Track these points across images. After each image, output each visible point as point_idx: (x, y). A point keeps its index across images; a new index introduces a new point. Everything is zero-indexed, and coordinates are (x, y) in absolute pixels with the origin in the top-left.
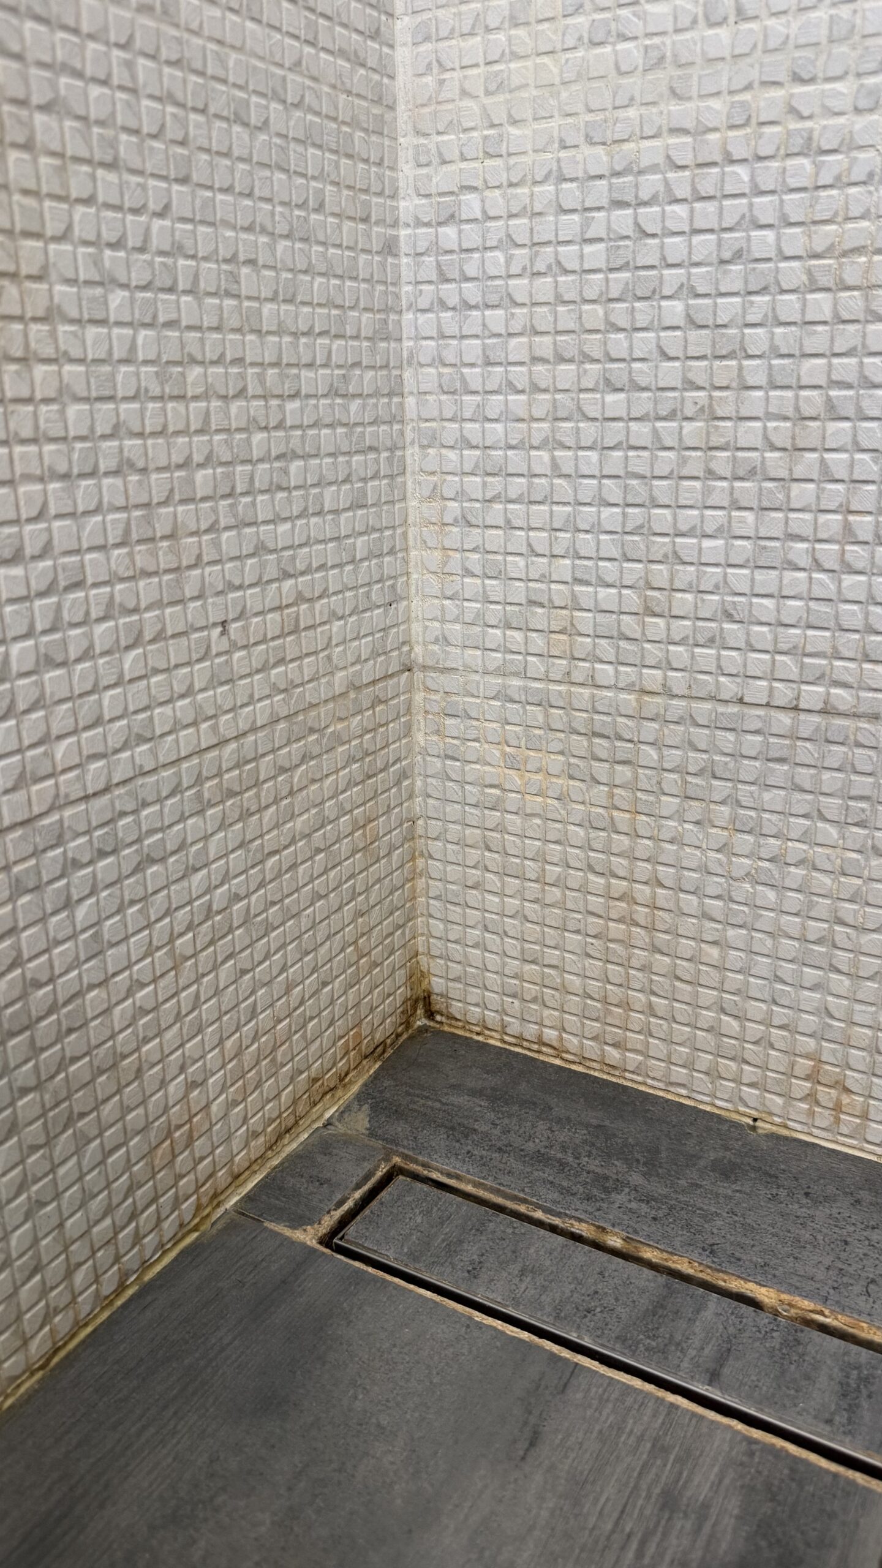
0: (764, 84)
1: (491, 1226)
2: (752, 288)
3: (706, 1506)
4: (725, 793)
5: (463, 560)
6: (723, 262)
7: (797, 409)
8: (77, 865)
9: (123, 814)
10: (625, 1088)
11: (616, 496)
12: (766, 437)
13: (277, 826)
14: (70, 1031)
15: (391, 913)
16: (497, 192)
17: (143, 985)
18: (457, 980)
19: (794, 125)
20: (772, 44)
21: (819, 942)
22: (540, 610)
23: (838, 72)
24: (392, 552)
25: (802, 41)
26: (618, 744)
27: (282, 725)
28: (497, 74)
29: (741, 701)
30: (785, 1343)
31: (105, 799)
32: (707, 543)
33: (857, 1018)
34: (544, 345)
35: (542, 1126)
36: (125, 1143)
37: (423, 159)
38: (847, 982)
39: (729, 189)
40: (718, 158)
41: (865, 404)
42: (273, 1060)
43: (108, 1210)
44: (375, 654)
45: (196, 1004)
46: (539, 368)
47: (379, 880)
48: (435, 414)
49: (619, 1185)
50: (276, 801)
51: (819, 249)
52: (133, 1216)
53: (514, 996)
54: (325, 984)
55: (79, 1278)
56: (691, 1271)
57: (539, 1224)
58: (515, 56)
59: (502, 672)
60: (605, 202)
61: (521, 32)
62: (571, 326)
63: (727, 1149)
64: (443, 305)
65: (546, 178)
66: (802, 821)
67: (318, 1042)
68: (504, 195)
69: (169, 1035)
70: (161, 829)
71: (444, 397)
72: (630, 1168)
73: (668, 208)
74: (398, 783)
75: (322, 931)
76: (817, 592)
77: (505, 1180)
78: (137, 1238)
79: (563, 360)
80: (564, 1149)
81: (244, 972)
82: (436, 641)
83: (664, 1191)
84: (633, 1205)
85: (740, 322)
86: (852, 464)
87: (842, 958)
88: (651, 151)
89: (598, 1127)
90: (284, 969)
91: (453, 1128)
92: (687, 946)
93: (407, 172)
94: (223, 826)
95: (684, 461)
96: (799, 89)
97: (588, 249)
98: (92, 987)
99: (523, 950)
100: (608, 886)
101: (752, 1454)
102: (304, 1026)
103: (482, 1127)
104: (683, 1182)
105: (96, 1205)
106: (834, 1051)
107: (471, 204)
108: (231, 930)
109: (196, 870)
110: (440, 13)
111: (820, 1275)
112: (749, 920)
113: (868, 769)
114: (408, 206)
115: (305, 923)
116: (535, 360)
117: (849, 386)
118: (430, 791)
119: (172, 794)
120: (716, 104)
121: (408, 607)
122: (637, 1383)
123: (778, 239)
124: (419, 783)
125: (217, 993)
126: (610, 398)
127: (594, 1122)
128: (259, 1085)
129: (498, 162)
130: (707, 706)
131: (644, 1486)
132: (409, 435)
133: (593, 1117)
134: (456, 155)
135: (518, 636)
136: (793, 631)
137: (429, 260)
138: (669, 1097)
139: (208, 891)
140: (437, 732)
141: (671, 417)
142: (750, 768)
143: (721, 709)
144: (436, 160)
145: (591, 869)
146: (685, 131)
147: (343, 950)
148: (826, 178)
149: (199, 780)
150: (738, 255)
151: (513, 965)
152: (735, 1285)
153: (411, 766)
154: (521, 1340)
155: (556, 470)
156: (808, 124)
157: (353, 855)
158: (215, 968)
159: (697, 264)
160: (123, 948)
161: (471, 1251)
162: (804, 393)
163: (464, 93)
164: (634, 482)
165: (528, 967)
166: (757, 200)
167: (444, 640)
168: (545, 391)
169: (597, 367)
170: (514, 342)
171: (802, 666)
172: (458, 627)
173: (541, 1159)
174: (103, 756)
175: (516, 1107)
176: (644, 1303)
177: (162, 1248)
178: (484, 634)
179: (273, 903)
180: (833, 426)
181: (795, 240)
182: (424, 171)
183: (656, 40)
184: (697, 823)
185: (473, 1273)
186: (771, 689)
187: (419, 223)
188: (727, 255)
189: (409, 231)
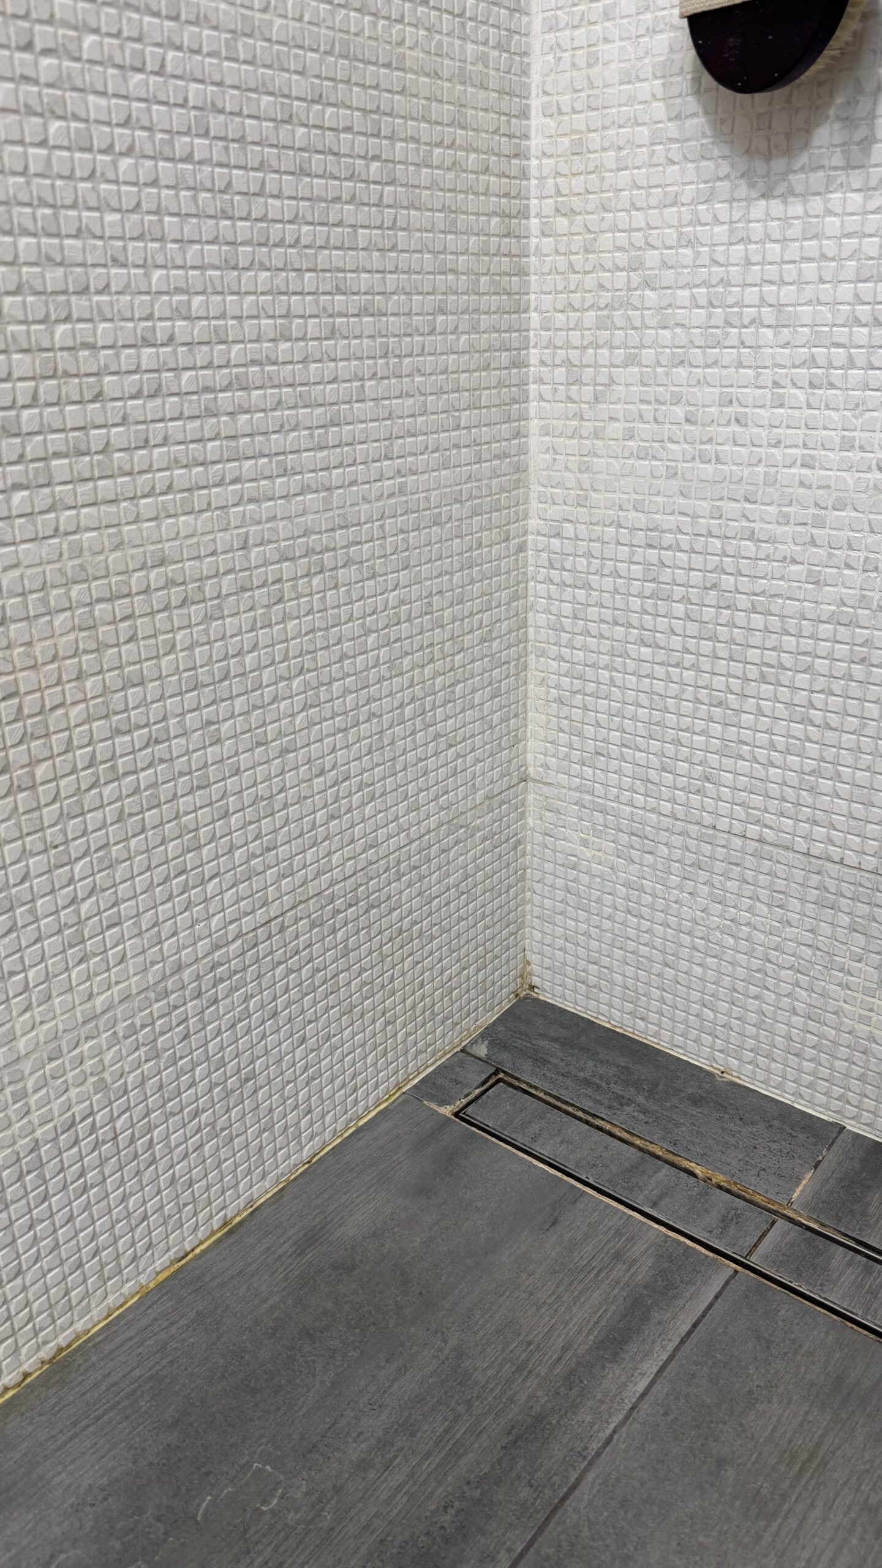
0: (729, 499)
1: (549, 1116)
2: (721, 605)
3: (635, 1261)
4: (706, 879)
5: (558, 723)
6: (706, 588)
7: (744, 674)
8: (339, 912)
9: (361, 885)
10: (647, 1045)
11: (646, 703)
12: (728, 686)
13: (439, 882)
14: (332, 993)
15: (508, 926)
16: (584, 526)
17: (366, 970)
18: (548, 968)
19: (745, 524)
20: (734, 480)
21: (758, 971)
22: (602, 758)
23: (768, 501)
24: (516, 716)
25: (750, 481)
26: (646, 841)
27: (445, 827)
28: (585, 462)
29: (714, 828)
30: (700, 1194)
31: (353, 879)
32: (695, 737)
33: (779, 1018)
34: (607, 614)
35: (590, 1063)
36: (353, 1051)
37: (542, 499)
38: (773, 996)
39: (710, 550)
40: (704, 532)
41: (781, 678)
42: (433, 1012)
43: (343, 1086)
44: (502, 776)
45: (392, 980)
46: (603, 626)
47: (501, 907)
48: (545, 639)
49: (630, 1101)
50: (439, 868)
51: (757, 592)
52: (355, 1090)
53: (583, 983)
54: (464, 969)
55: (328, 1118)
56: (660, 1153)
57: (580, 1119)
58: (596, 455)
59: (578, 789)
60: (643, 543)
61: (599, 443)
62: (623, 607)
63: (700, 1088)
64: (551, 581)
65: (611, 524)
66: (748, 900)
67: (458, 1003)
68: (587, 529)
69: (377, 996)
70: (379, 891)
71: (550, 632)
72: (639, 1093)
73: (677, 554)
74: (515, 848)
75: (464, 937)
76: (755, 774)
77: (563, 1092)
78: (356, 1102)
79: (617, 624)
80: (601, 1078)
81: (418, 963)
82: (542, 766)
83: (655, 1108)
84: (636, 1114)
85: (714, 621)
86: (774, 708)
87: (771, 982)
88: (669, 522)
89: (625, 1067)
90: (440, 960)
91: (537, 1060)
92: (684, 965)
93: (534, 505)
94: (410, 885)
95: (684, 691)
96: (748, 506)
97: (633, 567)
98: (342, 971)
99: (588, 956)
100: (639, 924)
101: (666, 1242)
102: (451, 992)
103: (554, 1061)
104: (668, 1104)
105: (338, 1082)
106: (766, 1036)
107: (569, 529)
108: (412, 940)
109: (395, 910)
110: (555, 422)
111: (734, 1163)
112: (719, 953)
113: (784, 876)
114: (533, 523)
115: (453, 934)
116: (602, 621)
117: (773, 667)
118: (535, 852)
119: (385, 872)
120: (703, 504)
121: (525, 745)
122: (614, 1204)
123: (736, 581)
124: (529, 847)
125: (403, 974)
126: (643, 649)
127: (623, 1064)
128: (424, 1025)
129: (585, 510)
130: (696, 827)
131: (606, 1248)
132: (530, 649)
133: (623, 1061)
134: (561, 501)
135: (590, 771)
136: (742, 793)
137: (544, 555)
138: (672, 1053)
139: (401, 920)
140: (541, 819)
141: (677, 665)
142: (719, 867)
143: (704, 831)
144: (550, 501)
145: (630, 912)
146: (687, 515)
147: (476, 949)
148: (761, 555)
149: (399, 863)
150: (714, 586)
151: (582, 964)
152: (685, 1164)
153: (525, 837)
154: (556, 1176)
155: (612, 682)
156: (753, 525)
157: (484, 893)
158: (403, 961)
159: (692, 587)
160: (357, 951)
161: (535, 1128)
162: (748, 666)
163: (567, 468)
164: (656, 697)
165: (591, 966)
166: (725, 559)
167: (546, 766)
168: (607, 639)
169: (636, 631)
170: (590, 609)
171: (748, 814)
172: (554, 760)
173: (587, 1082)
174: (354, 858)
175: (576, 1051)
176: (627, 1165)
177: (367, 1109)
178: (570, 766)
179: (435, 925)
180: (764, 687)
181: (744, 583)
182: (542, 506)
183: (673, 464)
184: (690, 893)
185: (534, 1139)
186: (731, 824)
187: (539, 534)
188: (708, 585)
189: (533, 537)
